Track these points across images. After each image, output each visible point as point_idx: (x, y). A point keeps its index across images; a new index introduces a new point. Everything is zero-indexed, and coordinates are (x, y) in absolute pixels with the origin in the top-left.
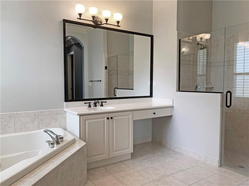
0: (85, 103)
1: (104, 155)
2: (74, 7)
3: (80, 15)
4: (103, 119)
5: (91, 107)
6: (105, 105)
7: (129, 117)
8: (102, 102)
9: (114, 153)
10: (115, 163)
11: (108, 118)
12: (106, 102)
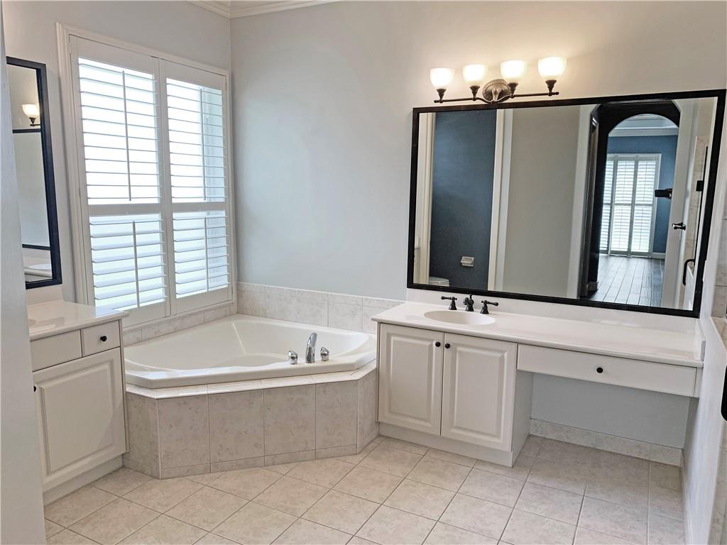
0: (443, 298)
1: (428, 425)
2: (429, 74)
3: (441, 92)
4: (429, 343)
5: (456, 309)
6: (493, 310)
7: (503, 356)
8: (486, 303)
9: (454, 431)
10: (458, 456)
11: (438, 345)
12: (497, 304)
